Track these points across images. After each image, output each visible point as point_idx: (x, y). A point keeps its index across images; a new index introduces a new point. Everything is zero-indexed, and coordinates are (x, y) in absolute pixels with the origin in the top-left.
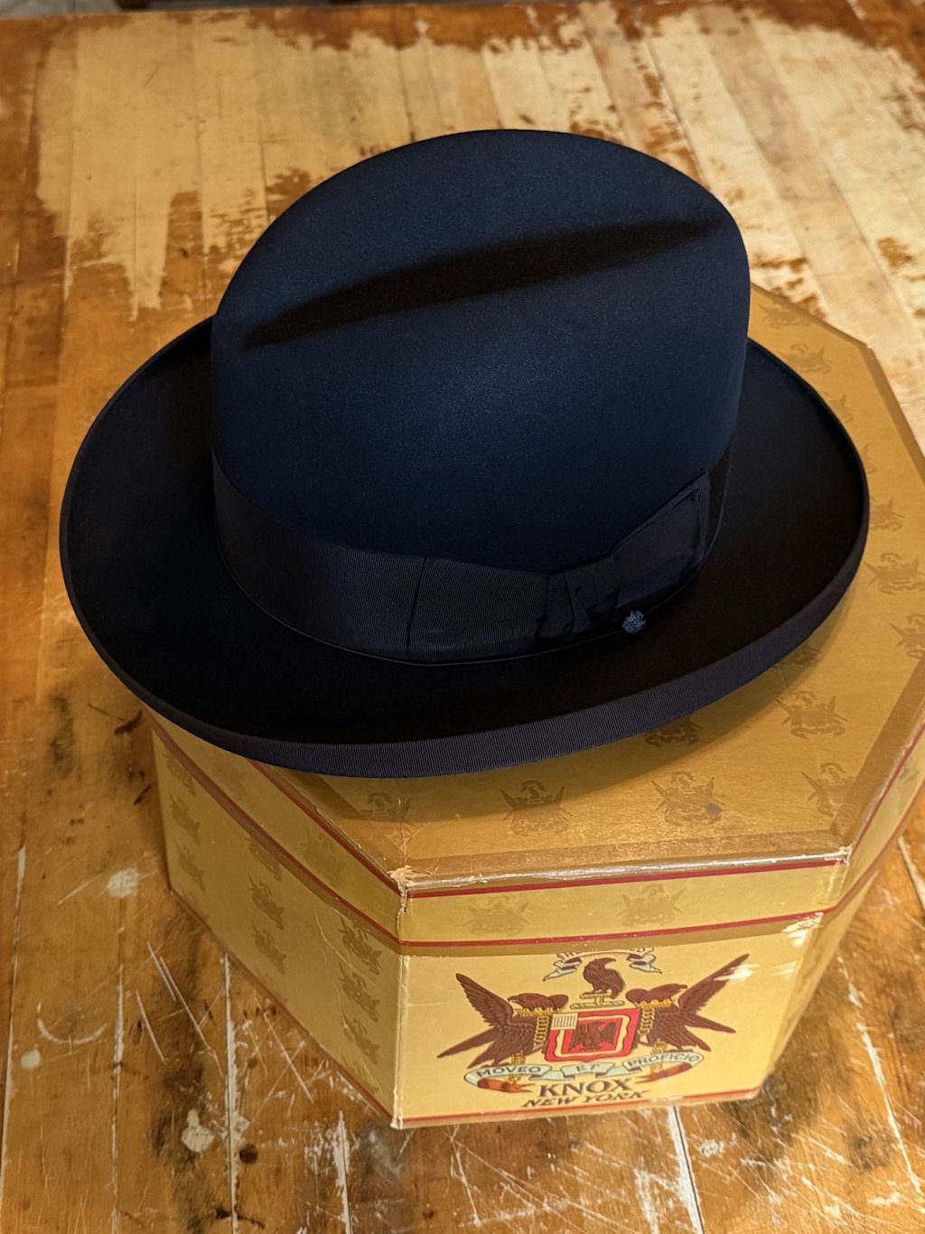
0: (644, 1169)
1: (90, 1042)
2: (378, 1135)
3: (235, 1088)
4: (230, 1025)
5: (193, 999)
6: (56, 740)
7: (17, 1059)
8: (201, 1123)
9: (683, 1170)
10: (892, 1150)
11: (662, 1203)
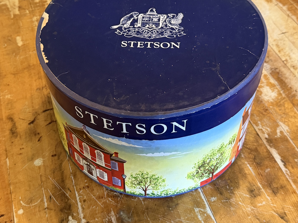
0: (196, 207)
1: (37, 204)
2: (123, 212)
3: (81, 208)
4: (76, 193)
5: (65, 188)
6: (11, 129)
7: (16, 212)
8: (73, 219)
9: (207, 206)
10: (261, 191)
11: (203, 215)
